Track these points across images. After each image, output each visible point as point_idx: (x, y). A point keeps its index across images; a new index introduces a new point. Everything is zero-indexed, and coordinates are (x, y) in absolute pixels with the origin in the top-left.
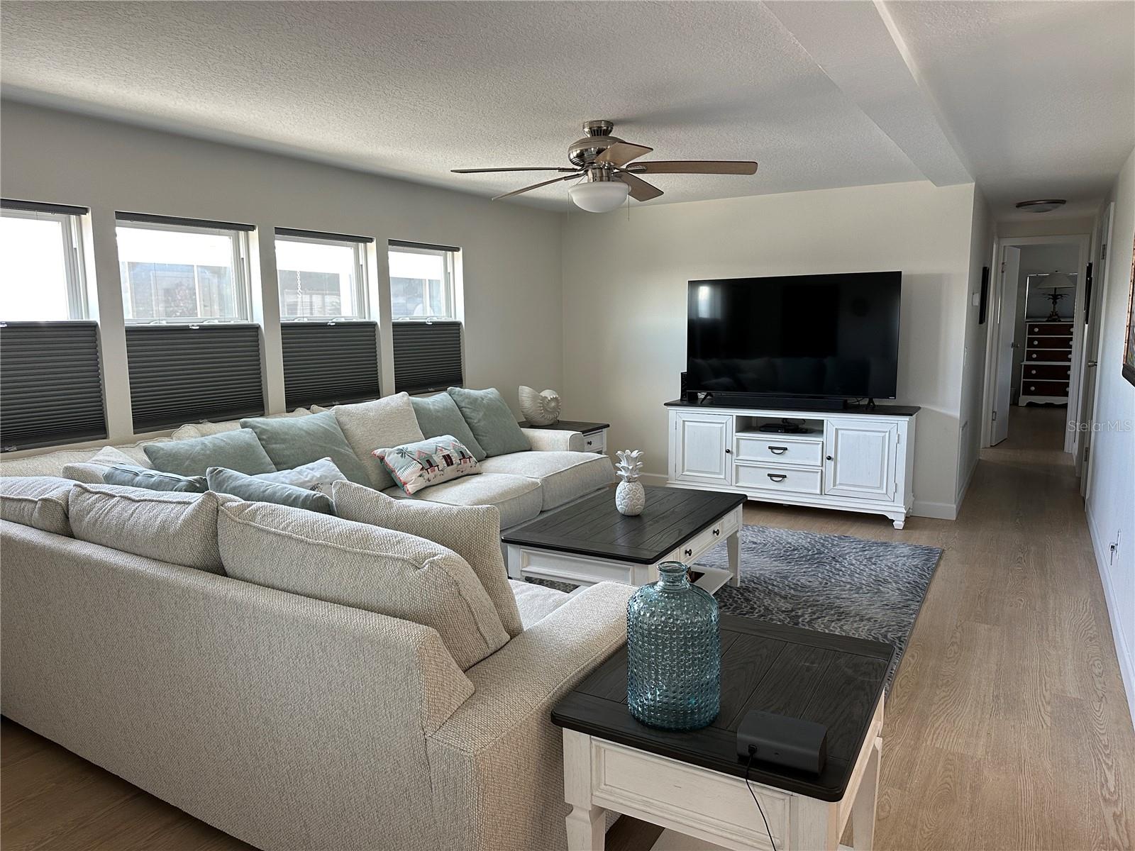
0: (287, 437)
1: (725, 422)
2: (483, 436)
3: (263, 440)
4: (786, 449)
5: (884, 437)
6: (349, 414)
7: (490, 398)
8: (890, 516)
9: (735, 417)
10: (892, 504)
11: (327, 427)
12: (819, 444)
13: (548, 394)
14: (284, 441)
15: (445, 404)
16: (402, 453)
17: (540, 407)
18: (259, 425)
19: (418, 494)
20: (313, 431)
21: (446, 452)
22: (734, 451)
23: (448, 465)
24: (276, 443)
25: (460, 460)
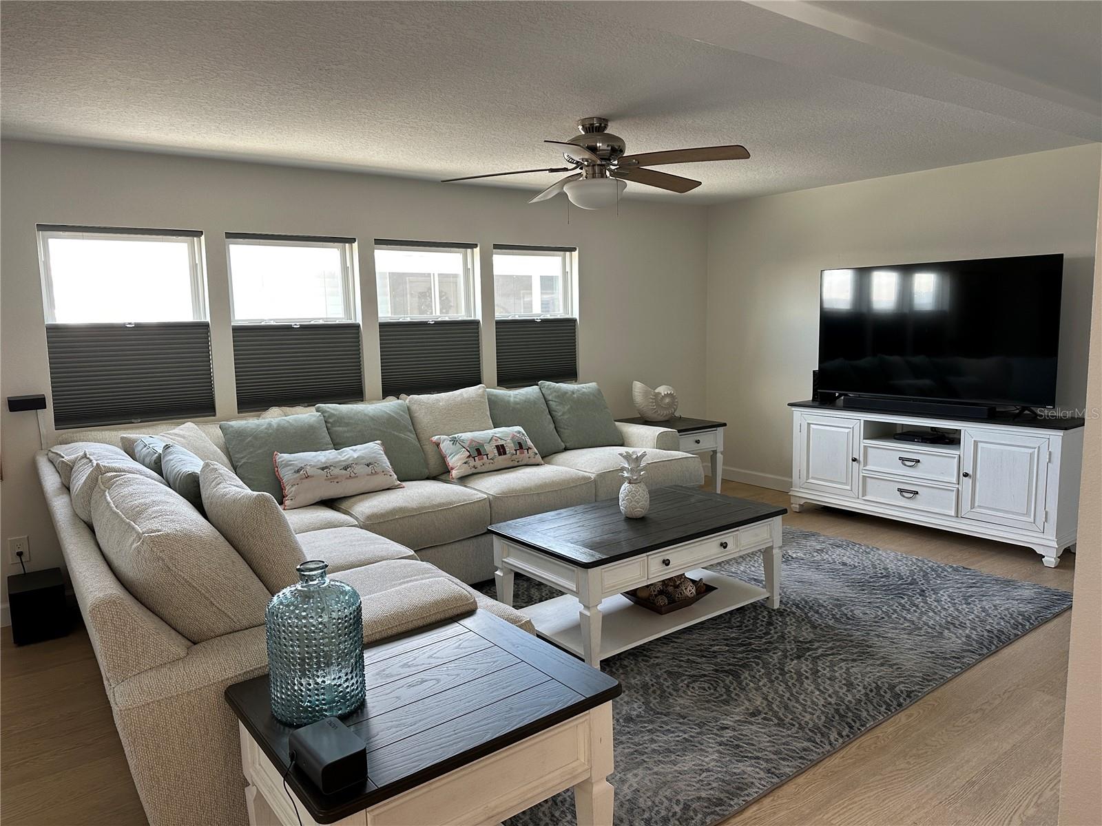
0: (351, 421)
1: (851, 426)
2: (565, 429)
3: (329, 423)
4: (918, 461)
5: (1032, 455)
6: (420, 403)
7: (584, 392)
8: (1039, 551)
9: (862, 422)
10: (1041, 536)
11: (393, 414)
12: (955, 457)
13: (663, 390)
14: (347, 424)
15: (528, 396)
16: (454, 441)
17: (653, 403)
18: (328, 410)
19: (463, 480)
20: (378, 418)
21: (501, 443)
22: (862, 459)
23: (500, 454)
24: (339, 426)
25: (516, 450)
